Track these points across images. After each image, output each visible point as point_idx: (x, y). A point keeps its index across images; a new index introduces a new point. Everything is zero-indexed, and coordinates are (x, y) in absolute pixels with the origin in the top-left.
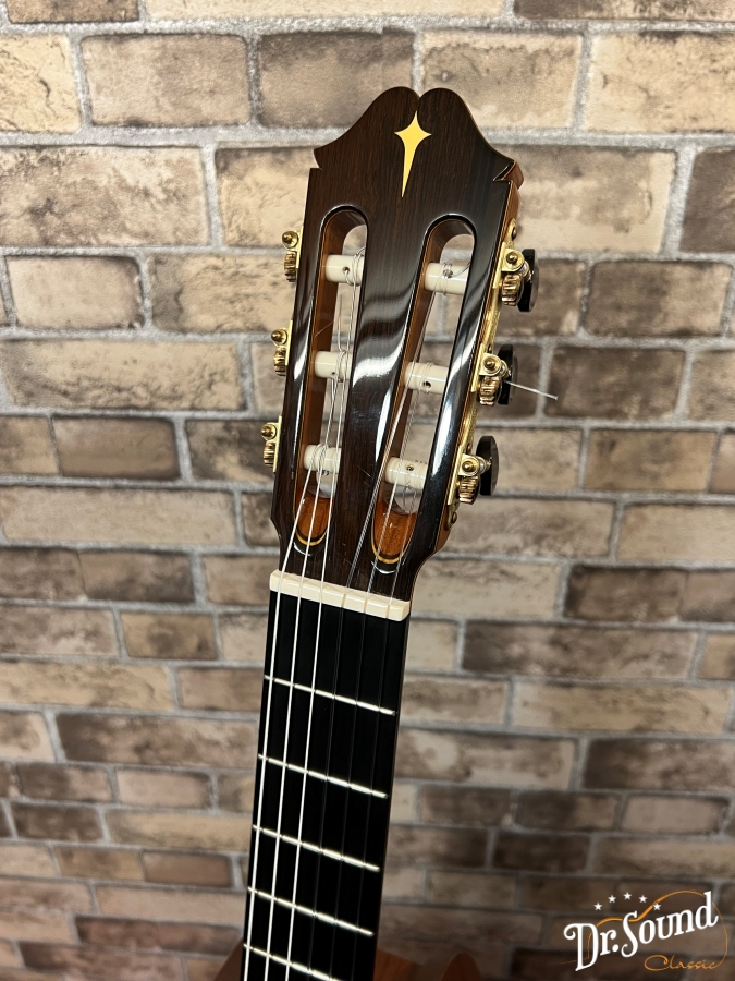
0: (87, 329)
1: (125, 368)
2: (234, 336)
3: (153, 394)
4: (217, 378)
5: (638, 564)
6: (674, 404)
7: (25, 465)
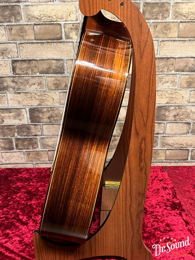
0: (43, 2)
1: (51, 11)
2: (75, 2)
3: (57, 18)
4: (71, 13)
5: (164, 57)
6: (169, 16)
7: (27, 38)
